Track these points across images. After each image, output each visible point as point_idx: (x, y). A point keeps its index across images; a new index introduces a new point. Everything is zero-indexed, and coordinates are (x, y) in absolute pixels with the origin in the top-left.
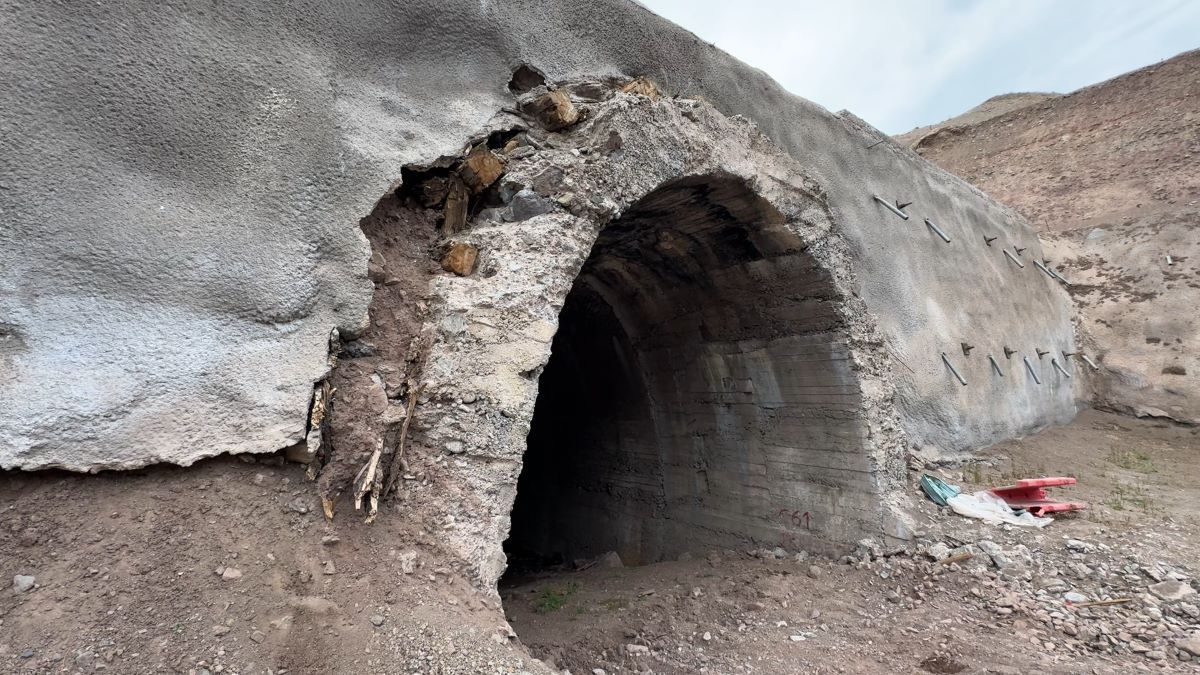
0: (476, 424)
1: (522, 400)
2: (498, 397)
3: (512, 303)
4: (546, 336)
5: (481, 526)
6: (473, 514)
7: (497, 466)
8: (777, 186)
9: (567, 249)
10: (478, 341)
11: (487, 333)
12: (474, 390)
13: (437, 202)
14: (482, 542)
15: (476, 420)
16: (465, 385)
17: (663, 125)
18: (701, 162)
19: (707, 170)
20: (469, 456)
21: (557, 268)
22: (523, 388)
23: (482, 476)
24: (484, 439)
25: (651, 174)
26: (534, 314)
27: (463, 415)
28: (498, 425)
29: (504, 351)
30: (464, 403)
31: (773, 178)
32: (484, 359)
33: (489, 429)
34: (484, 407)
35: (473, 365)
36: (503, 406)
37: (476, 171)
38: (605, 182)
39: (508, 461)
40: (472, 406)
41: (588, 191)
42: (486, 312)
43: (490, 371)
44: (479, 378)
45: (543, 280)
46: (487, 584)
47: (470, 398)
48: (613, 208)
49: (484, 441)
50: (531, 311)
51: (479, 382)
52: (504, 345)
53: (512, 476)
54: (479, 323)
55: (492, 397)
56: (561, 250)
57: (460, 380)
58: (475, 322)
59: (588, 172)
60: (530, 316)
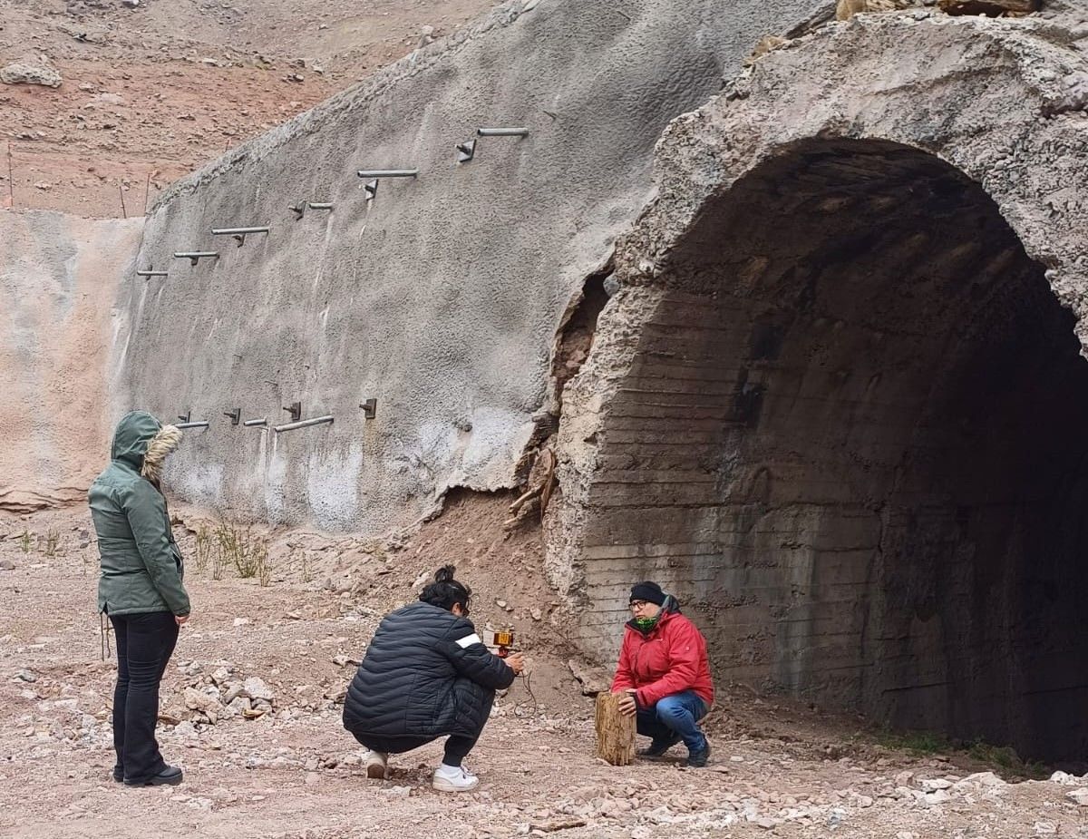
4: (597, 407)
8: (895, 101)
22: (586, 452)
25: (684, 209)
28: (573, 480)
29: (578, 422)
31: (886, 93)
36: (576, 466)
38: (642, 243)
39: (575, 507)
48: (648, 268)
50: (590, 389)
52: (578, 418)
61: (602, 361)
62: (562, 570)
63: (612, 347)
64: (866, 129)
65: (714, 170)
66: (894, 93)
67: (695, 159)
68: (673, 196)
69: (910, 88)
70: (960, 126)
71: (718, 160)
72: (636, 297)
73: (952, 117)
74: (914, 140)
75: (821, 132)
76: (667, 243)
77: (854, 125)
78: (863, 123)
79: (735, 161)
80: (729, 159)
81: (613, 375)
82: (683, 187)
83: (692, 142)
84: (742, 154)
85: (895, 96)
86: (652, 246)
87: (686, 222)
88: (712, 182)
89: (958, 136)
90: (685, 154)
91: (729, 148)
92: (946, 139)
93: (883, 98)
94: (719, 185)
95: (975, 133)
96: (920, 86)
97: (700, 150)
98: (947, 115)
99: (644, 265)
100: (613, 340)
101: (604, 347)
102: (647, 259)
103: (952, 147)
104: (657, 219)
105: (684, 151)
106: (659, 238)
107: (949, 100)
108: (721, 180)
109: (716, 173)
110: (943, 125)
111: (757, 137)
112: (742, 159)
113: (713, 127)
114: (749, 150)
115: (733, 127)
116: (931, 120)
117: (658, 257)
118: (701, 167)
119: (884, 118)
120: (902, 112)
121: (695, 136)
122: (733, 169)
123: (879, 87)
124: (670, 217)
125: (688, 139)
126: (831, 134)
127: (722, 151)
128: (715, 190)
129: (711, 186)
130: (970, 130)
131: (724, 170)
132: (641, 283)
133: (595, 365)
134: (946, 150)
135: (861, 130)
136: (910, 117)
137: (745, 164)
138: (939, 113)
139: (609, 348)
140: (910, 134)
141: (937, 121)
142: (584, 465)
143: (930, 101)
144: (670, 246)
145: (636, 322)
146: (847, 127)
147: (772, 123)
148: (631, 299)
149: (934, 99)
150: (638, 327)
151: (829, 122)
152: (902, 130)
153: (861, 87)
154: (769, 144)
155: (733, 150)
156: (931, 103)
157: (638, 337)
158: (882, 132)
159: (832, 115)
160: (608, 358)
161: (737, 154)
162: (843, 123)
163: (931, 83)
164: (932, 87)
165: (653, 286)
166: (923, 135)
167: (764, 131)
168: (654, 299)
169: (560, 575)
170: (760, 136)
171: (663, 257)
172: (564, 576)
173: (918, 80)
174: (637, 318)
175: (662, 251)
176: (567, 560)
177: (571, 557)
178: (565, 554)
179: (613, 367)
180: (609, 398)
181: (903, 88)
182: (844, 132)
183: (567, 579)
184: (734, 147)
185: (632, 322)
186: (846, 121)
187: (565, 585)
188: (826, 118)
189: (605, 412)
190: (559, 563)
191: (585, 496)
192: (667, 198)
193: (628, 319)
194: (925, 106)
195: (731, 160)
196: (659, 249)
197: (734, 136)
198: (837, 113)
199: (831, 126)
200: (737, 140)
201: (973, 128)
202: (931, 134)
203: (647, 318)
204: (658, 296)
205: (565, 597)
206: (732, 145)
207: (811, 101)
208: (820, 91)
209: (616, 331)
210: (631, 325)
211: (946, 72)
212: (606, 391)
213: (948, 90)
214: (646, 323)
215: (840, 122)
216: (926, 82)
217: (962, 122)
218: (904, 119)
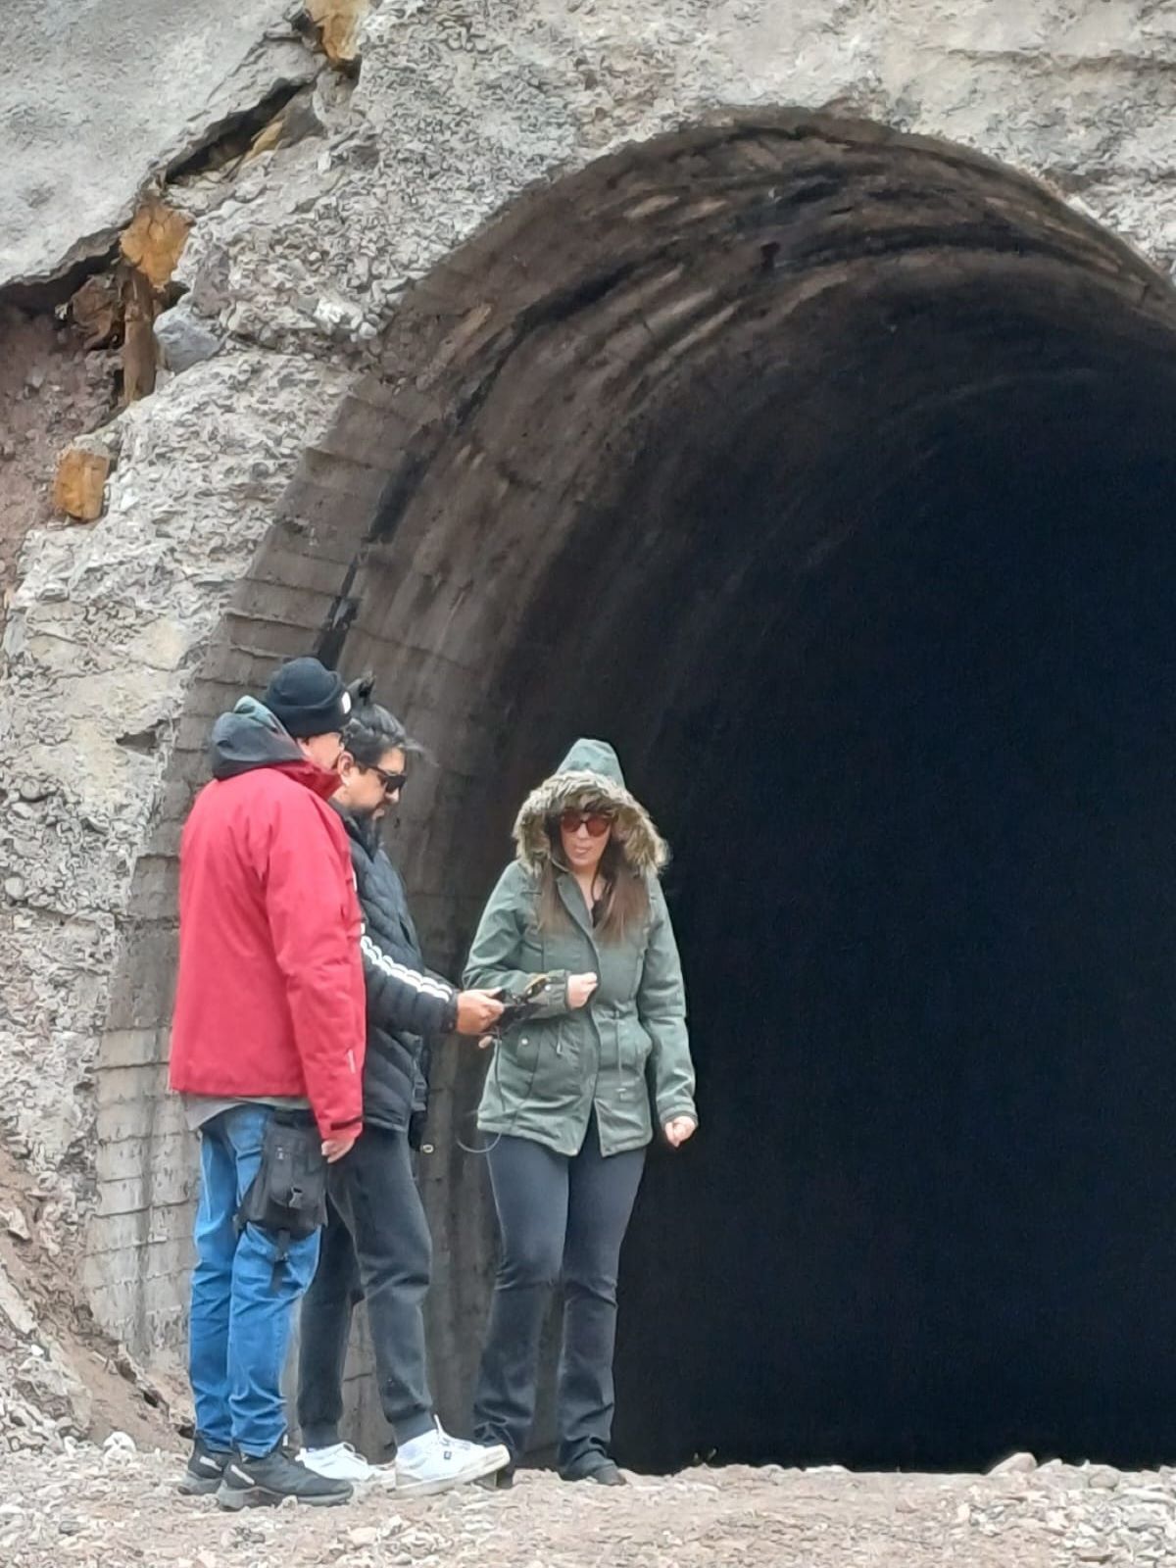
0: (38, 843)
1: (118, 797)
2: (77, 790)
3: (101, 589)
4: (169, 655)
5: (30, 1043)
6: (20, 1018)
7: (70, 932)
8: (993, 77)
9: (230, 445)
10: (45, 671)
11: (60, 655)
12: (36, 773)
13: (103, 334)
14: (28, 1073)
15: (39, 835)
16: (21, 765)
17: (501, 40)
18: (646, 99)
19: (664, 119)
20: (32, 908)
21: (207, 494)
22: (124, 773)
23: (45, 950)
24: (51, 875)
25: (459, 195)
26: (149, 607)
27: (18, 824)
28: (75, 847)
29: (92, 692)
30: (22, 799)
31: (972, 57)
32: (56, 710)
33: (60, 855)
34: (51, 809)
35: (35, 723)
36: (85, 809)
37: (135, 260)
38: (324, 253)
39: (89, 923)
40: (38, 805)
41: (280, 290)
42: (56, 611)
43: (63, 734)
44: (46, 748)
45: (169, 529)
46: (40, 1159)
47: (32, 791)
48: (346, 319)
49: (50, 882)
50: (142, 603)
51: (43, 757)
52: (90, 679)
53: (92, 955)
54: (45, 634)
55: (66, 789)
56: (217, 448)
57: (13, 753)
58: (38, 634)
59: (280, 242)
60: (139, 613)
61: (185, 534)
62: (46, 1098)
63: (215, 499)
64: (924, 116)
65: (549, 124)
66: (989, 59)
67: (493, 87)
68: (424, 157)
69: (1027, 61)
70: (1133, 159)
71: (558, 102)
72: (286, 382)
73: (1116, 138)
74: (1034, 164)
75: (831, 103)
76: (406, 267)
77: (899, 102)
78: (919, 104)
79: (601, 113)
80: (587, 106)
81: (216, 572)
82: (455, 142)
83: (481, 45)
84: (619, 103)
85: (991, 66)
86: (360, 267)
87: (465, 228)
88: (544, 148)
89: (1124, 174)
90: (463, 69)
91: (590, 83)
92: (1098, 176)
93: (966, 64)
94: (562, 160)
95: (1162, 177)
96: (1049, 63)
97: (505, 69)
98: (1106, 133)
99: (330, 310)
100: (219, 482)
101: (190, 498)
102: (343, 294)
103: (1111, 194)
104: (375, 204)
105: (462, 62)
106: (381, 251)
107: (1108, 103)
108: (568, 151)
109: (554, 132)
110: (1097, 149)
111: (666, 76)
112: (617, 112)
113: (540, 25)
114: (639, 96)
115: (601, 39)
116: (1070, 131)
117: (378, 296)
118: (509, 109)
119: (965, 105)
120: (1007, 102)
121: (491, 35)
122: (593, 131)
123: (958, 40)
124: (418, 208)
125: (471, 38)
126: (850, 109)
127: (568, 84)
128: (551, 170)
129: (542, 158)
130: (1154, 171)
131: (573, 130)
132: (302, 349)
133: (162, 544)
134: (1095, 195)
135: (915, 116)
136: (1024, 117)
137: (621, 124)
138: (1088, 123)
139: (205, 501)
140: (1026, 150)
141: (1082, 139)
142: (120, 808)
143: (1067, 94)
144: (414, 275)
145: (289, 443)
146: (882, 103)
147: (704, 54)
148: (274, 383)
149: (1076, 93)
150: (291, 456)
151: (853, 86)
152: (1008, 137)
153: (916, 31)
154: (698, 98)
155: (599, 90)
156: (1068, 99)
157: (285, 482)
158: (964, 131)
159: (860, 75)
160: (205, 526)
161: (606, 102)
162: (877, 93)
163: (1072, 62)
164: (1075, 68)
165: (335, 359)
166: (1055, 158)
167: (683, 68)
168: (332, 390)
169: (39, 1113)
170: (671, 75)
171: (393, 297)
172: (47, 1115)
173: (1045, 50)
174: (290, 435)
175: (389, 285)
176: (60, 1069)
177: (73, 1062)
178: (55, 1055)
179: (214, 551)
180: (205, 632)
181: (1012, 57)
182: (876, 114)
183: (58, 1124)
184: (604, 84)
185: (278, 441)
186: (883, 91)
187: (52, 1143)
188: (847, 76)
189: (192, 667)
190: (36, 1080)
191: (121, 893)
192: (405, 160)
193: (267, 432)
194: (1056, 103)
195: (592, 110)
196: (378, 277)
197: (603, 59)
198: (870, 74)
199: (856, 95)
200: (610, 70)
201: (1159, 168)
202: (1073, 160)
203: (313, 436)
204: (338, 385)
205: (51, 1177)
206: (598, 77)
207: (804, 31)
208: (827, 17)
209: (229, 461)
210: (276, 451)
211: (1104, 49)
212: (195, 612)
213: (1105, 84)
214: (310, 450)
215: (873, 91)
216: (1063, 57)
217: (1134, 152)
218: (1013, 115)
